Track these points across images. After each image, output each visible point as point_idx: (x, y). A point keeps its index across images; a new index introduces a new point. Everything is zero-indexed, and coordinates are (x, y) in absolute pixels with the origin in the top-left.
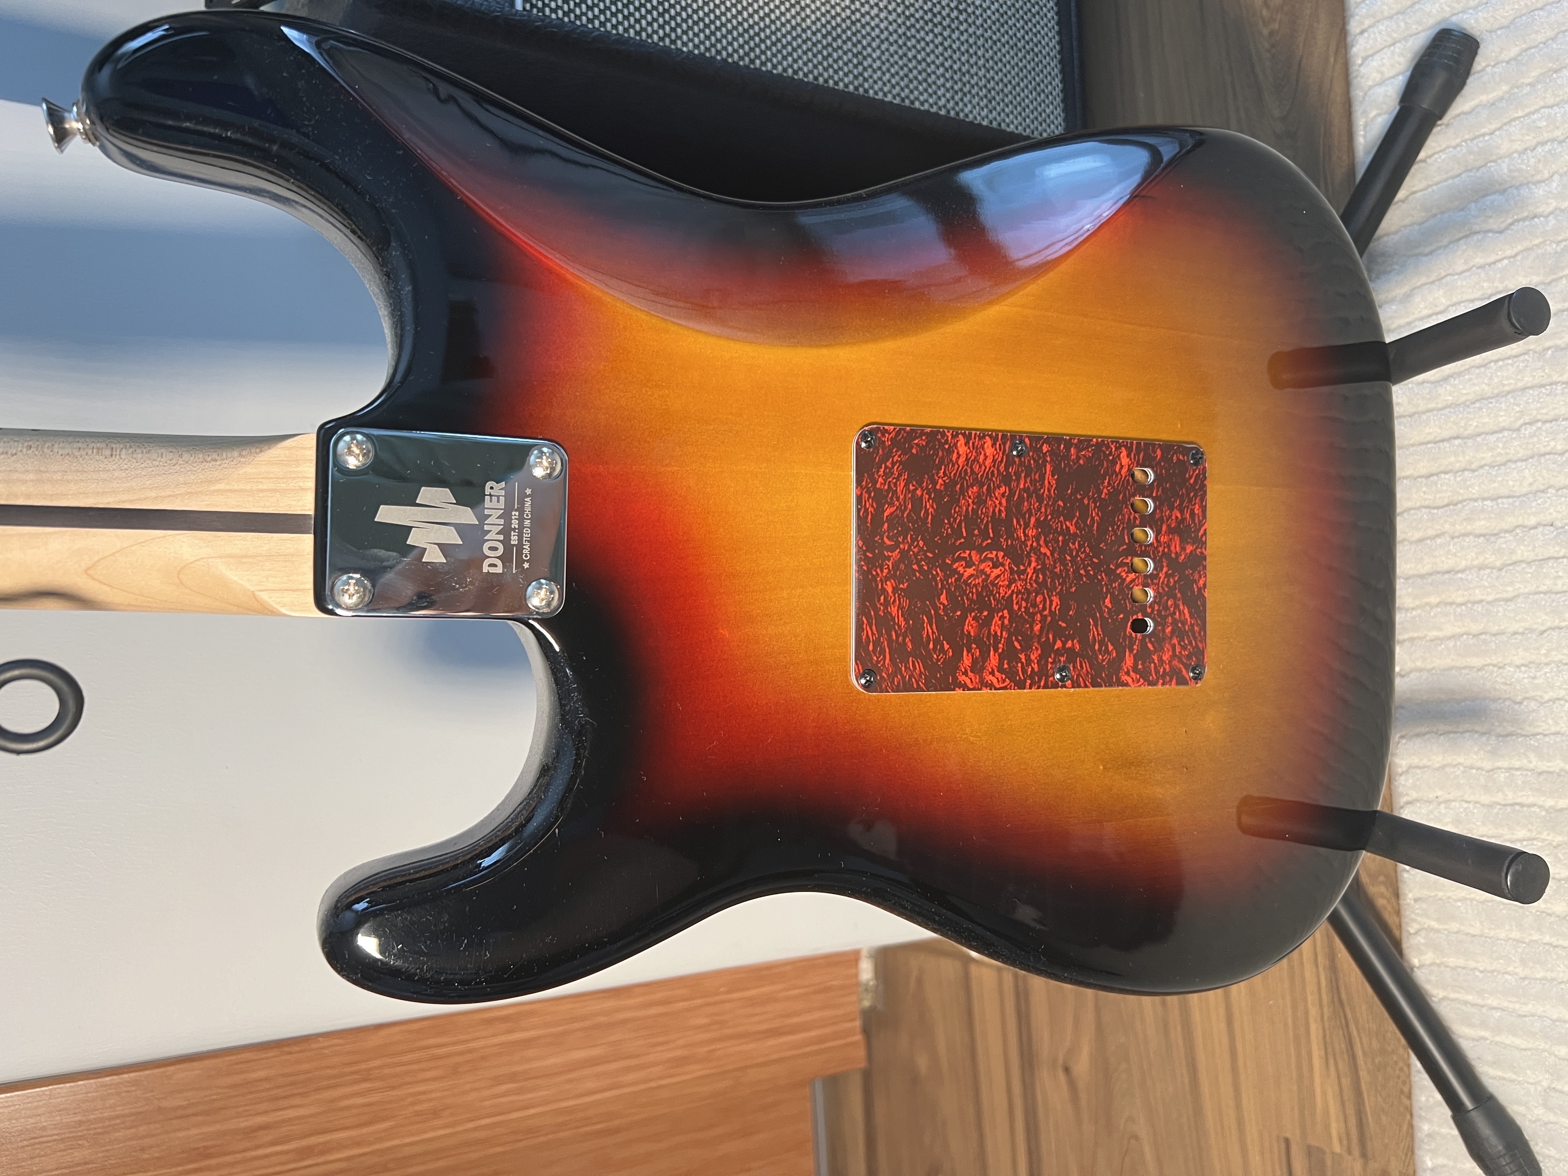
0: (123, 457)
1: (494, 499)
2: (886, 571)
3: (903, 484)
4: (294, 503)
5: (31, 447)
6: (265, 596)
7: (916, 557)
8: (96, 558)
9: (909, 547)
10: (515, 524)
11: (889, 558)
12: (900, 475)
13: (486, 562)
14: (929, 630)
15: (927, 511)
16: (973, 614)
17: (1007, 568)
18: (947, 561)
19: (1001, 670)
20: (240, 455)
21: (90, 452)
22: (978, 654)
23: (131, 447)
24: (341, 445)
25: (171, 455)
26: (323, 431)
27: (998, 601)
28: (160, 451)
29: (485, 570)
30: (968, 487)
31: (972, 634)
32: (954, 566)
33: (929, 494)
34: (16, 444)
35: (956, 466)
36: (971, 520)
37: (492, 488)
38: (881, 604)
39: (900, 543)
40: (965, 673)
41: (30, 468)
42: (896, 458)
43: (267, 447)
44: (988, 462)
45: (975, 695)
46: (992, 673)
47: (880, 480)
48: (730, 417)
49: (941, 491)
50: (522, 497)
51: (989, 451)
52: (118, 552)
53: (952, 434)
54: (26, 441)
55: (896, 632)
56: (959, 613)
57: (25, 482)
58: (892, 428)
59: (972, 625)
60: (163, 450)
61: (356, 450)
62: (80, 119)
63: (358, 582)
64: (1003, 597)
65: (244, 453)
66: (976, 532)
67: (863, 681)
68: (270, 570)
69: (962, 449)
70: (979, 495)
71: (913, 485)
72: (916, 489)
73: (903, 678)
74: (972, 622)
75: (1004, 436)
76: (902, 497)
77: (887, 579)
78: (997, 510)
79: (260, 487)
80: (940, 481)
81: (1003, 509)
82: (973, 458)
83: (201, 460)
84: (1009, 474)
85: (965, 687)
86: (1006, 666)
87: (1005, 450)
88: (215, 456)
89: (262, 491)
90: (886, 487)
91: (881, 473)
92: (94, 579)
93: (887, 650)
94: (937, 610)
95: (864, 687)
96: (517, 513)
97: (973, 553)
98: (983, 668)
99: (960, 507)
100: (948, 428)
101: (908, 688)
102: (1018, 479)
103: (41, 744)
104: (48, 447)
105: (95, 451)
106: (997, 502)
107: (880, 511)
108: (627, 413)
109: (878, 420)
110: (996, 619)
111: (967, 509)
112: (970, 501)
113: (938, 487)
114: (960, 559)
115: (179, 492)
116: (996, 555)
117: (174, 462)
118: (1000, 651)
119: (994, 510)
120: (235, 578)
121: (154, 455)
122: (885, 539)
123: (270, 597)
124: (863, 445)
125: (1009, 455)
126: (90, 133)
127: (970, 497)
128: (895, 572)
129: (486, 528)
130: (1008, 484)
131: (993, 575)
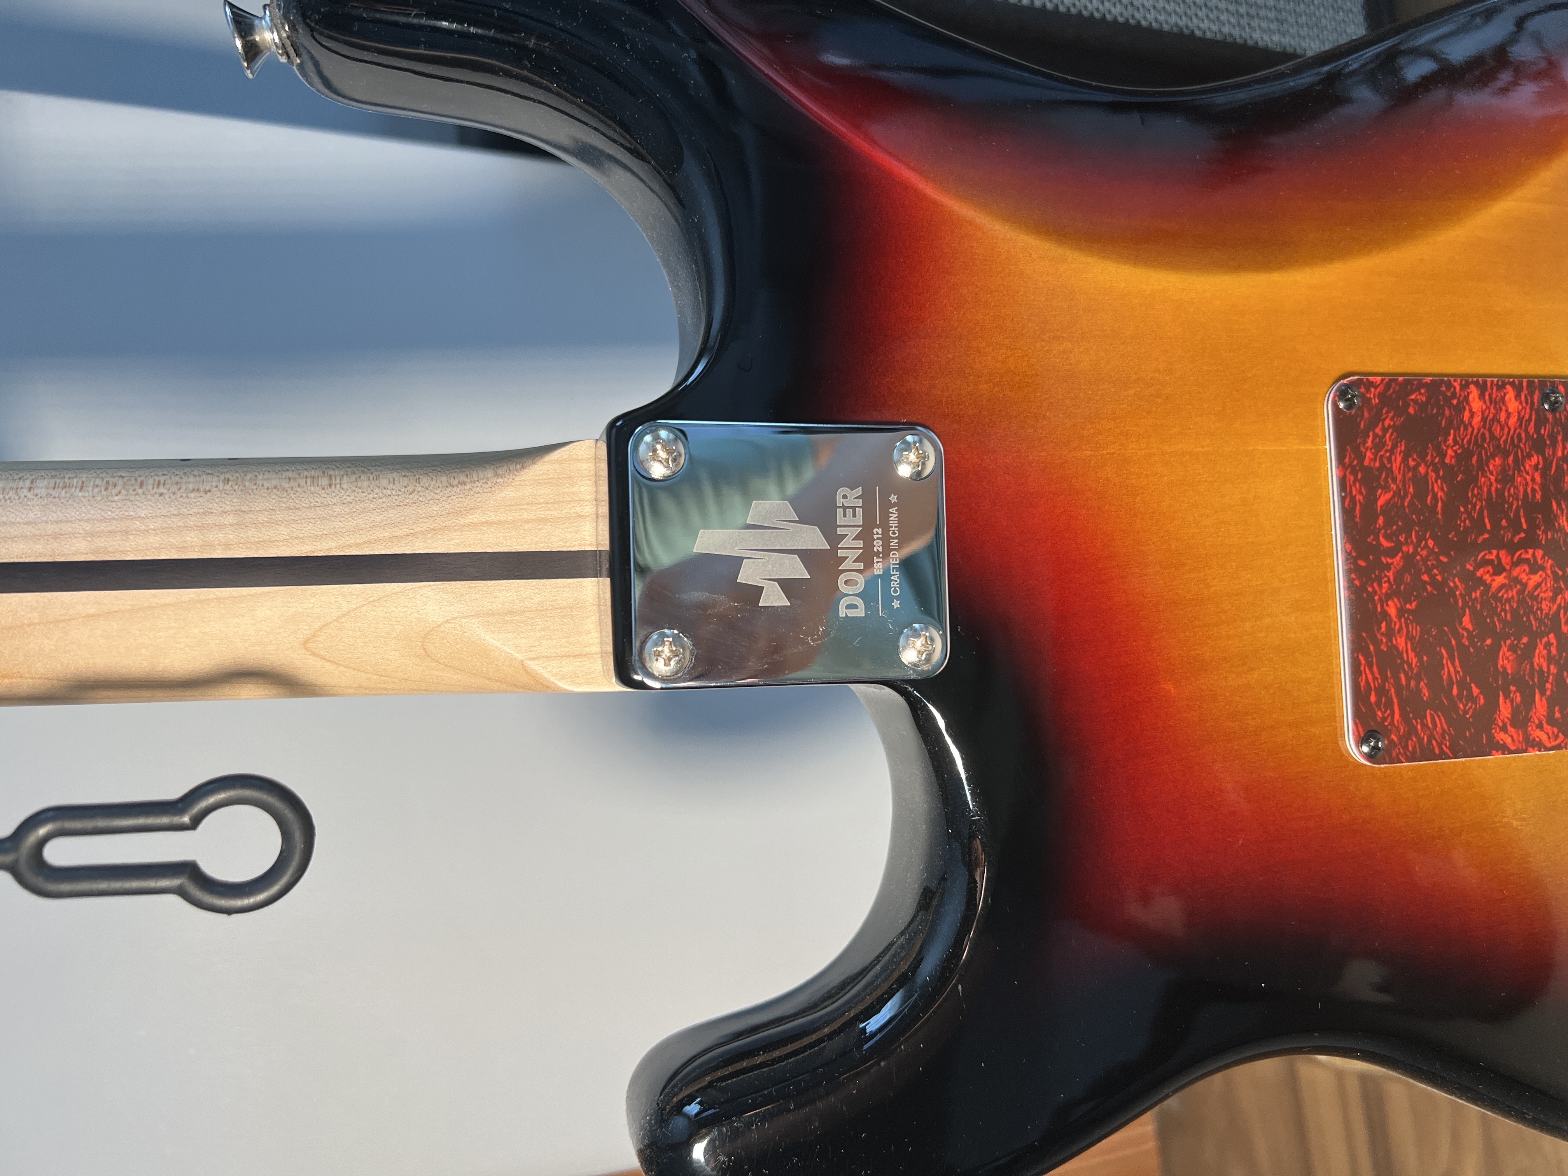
0: (345, 486)
1: (849, 512)
2: (1385, 585)
3: (1399, 459)
4: (569, 536)
5: (228, 480)
6: (536, 667)
7: (1426, 565)
8: (316, 626)
9: (1415, 549)
10: (878, 546)
11: (1388, 567)
12: (1394, 446)
13: (843, 603)
14: (1451, 669)
15: (1435, 496)
16: (1508, 642)
17: (1549, 572)
18: (1468, 567)
19: (1551, 721)
20: (496, 475)
21: (302, 482)
22: (1519, 699)
23: (354, 473)
24: (642, 448)
25: (405, 481)
26: (614, 430)
27: (1540, 621)
28: (390, 476)
29: (842, 614)
30: (1488, 458)
31: (1509, 671)
32: (1478, 574)
33: (1436, 471)
34: (210, 477)
35: (1470, 429)
36: (1496, 506)
37: (845, 497)
38: (1382, 634)
39: (1401, 544)
40: (1504, 729)
41: (228, 508)
42: (1387, 422)
43: (530, 461)
44: (1513, 421)
45: (1514, 759)
46: (1540, 726)
47: (1368, 454)
48: (1157, 375)
49: (1452, 466)
50: (886, 505)
51: (1513, 405)
52: (344, 615)
53: (1461, 384)
54: (222, 473)
55: (1406, 674)
56: (1489, 642)
57: (222, 527)
58: (1379, 378)
59: (1507, 658)
60: (395, 475)
61: (662, 454)
62: (273, 27)
63: (676, 640)
64: (1547, 614)
65: (500, 471)
66: (1504, 523)
67: (1365, 749)
68: (542, 630)
69: (1477, 405)
70: (1503, 470)
71: (1414, 460)
72: (1418, 465)
73: (1421, 740)
74: (1508, 654)
75: (1530, 384)
76: (1399, 477)
77: (1388, 597)
78: (1529, 490)
79: (525, 516)
80: (1450, 452)
81: (1537, 487)
82: (1491, 416)
83: (444, 484)
84: (1541, 437)
85: (1504, 749)
86: (1557, 715)
87: (1533, 403)
88: (462, 478)
89: (527, 521)
90: (1377, 464)
91: (1369, 443)
92: (314, 655)
93: (1395, 701)
94: (1458, 637)
95: (1369, 757)
96: (880, 531)
97: (1502, 553)
98: (1527, 720)
99: (1480, 488)
100: (1455, 376)
101: (1428, 754)
102: (1554, 444)
103: (261, 897)
104: (250, 480)
105: (309, 480)
106: (1529, 478)
107: (1371, 499)
108: (1017, 378)
109: (1355, 368)
110: (1540, 647)
111: (1489, 491)
112: (1493, 478)
113: (1447, 461)
114: (1486, 562)
115: (419, 529)
116: (1534, 555)
117: (410, 488)
118: (1548, 693)
119: (1525, 490)
120: (498, 644)
121: (384, 482)
122: (1381, 538)
123: (545, 668)
124: (1341, 405)
125: (1540, 411)
126: (288, 43)
127: (1491, 473)
128: (1398, 587)
129: (840, 553)
130: (1541, 451)
131: (1531, 584)
